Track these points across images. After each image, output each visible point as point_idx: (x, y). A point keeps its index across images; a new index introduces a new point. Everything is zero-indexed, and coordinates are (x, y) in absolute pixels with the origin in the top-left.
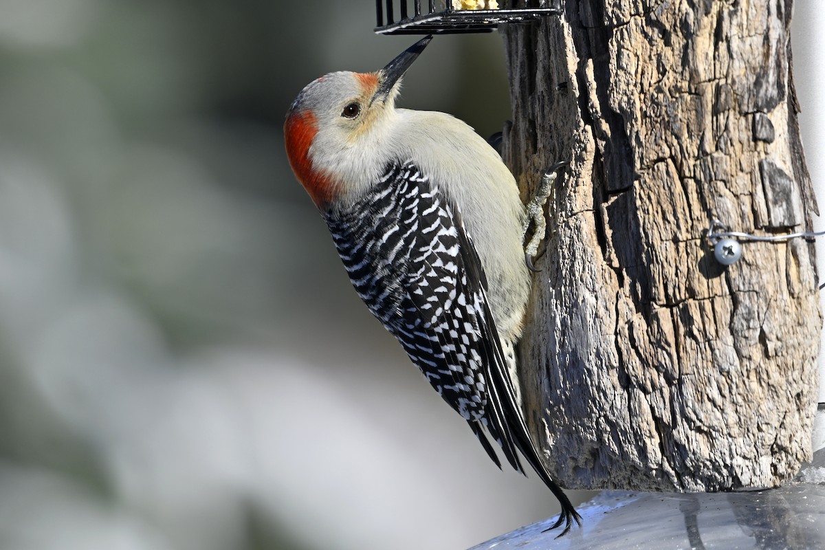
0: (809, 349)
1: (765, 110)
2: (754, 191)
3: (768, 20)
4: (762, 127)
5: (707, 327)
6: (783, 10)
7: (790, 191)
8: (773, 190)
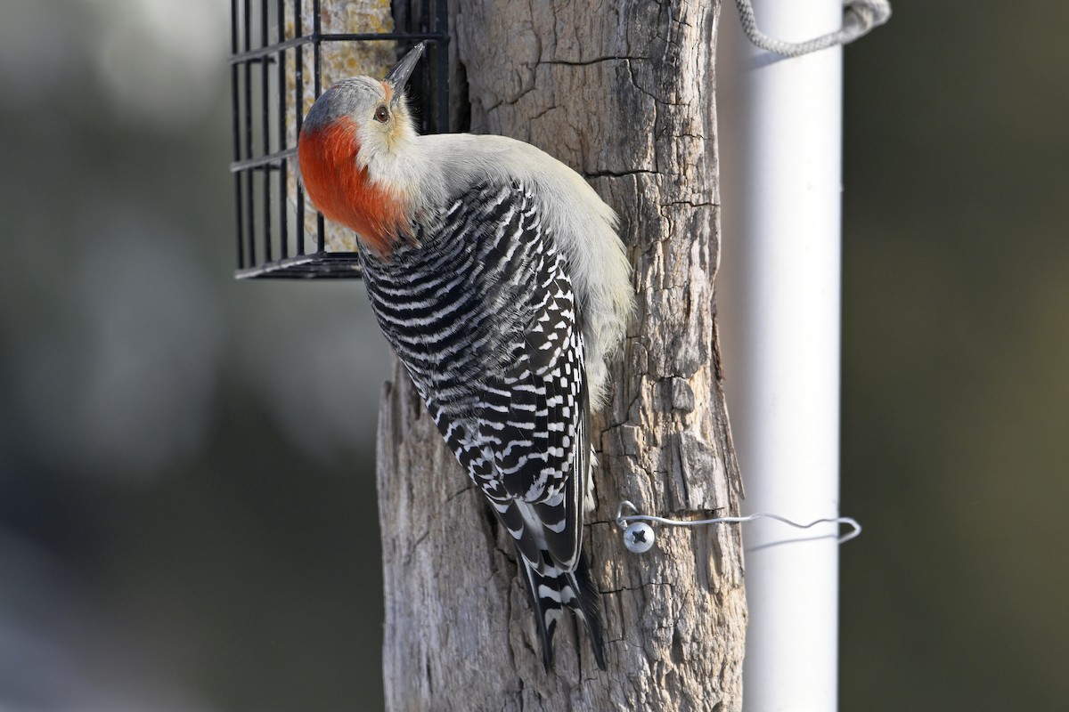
0: (731, 653)
1: (684, 375)
2: (670, 469)
3: (689, 270)
4: (679, 394)
5: (613, 624)
6: (707, 259)
7: (712, 469)
8: (692, 467)
